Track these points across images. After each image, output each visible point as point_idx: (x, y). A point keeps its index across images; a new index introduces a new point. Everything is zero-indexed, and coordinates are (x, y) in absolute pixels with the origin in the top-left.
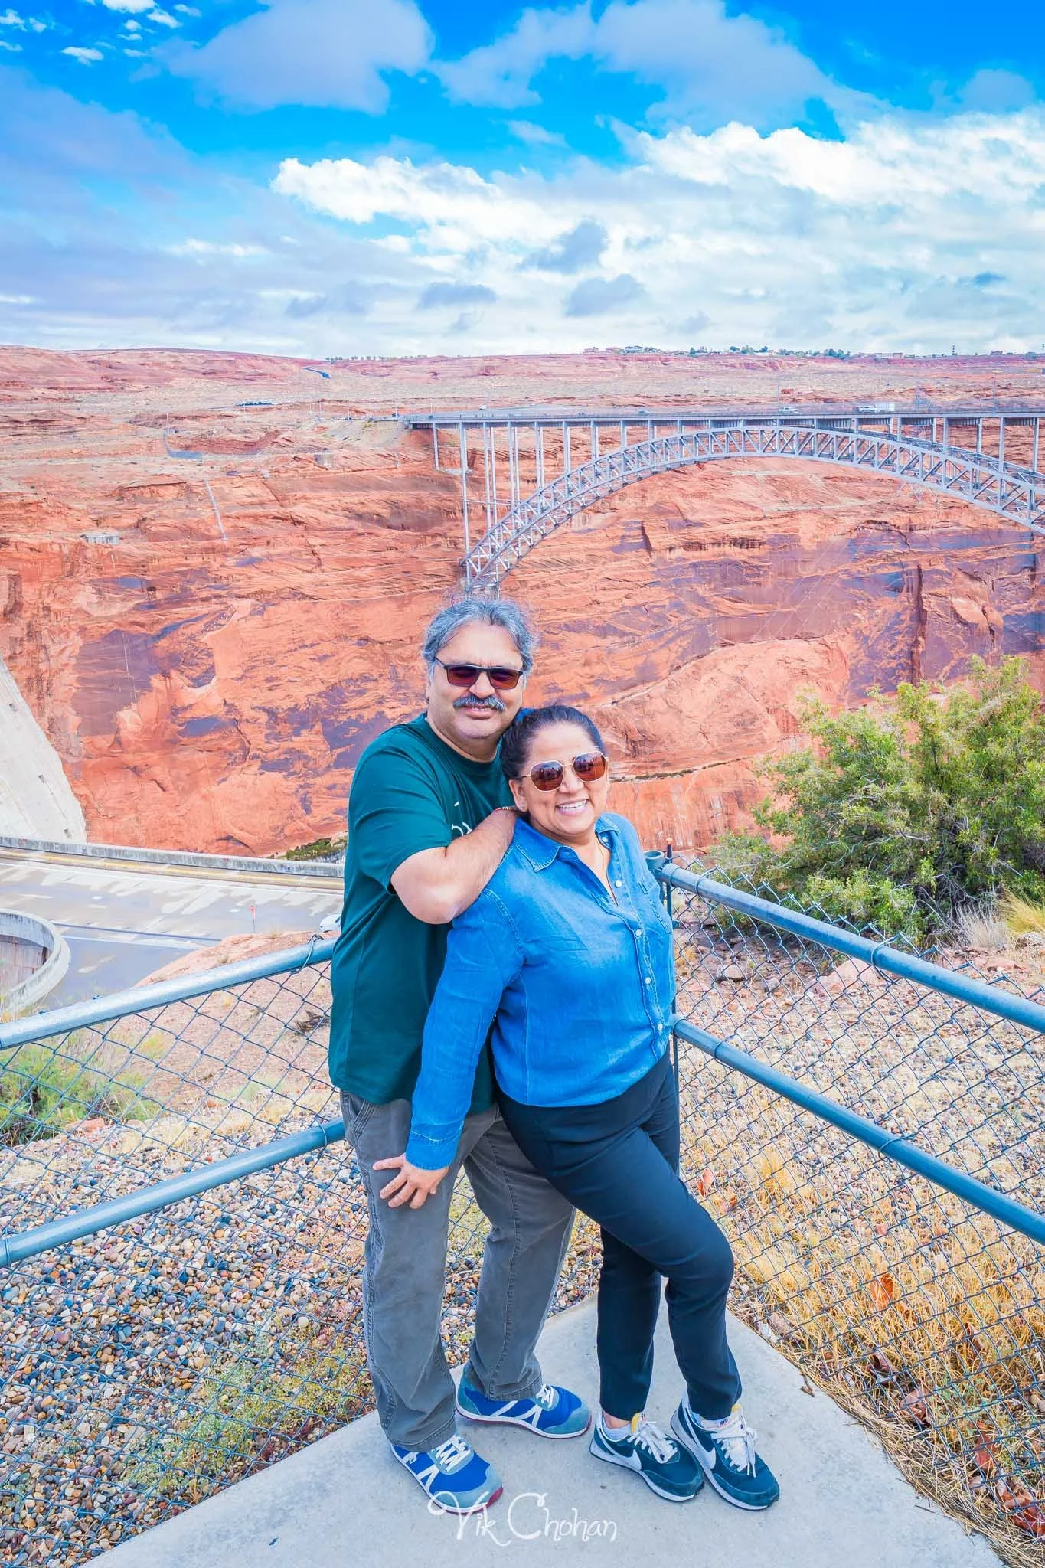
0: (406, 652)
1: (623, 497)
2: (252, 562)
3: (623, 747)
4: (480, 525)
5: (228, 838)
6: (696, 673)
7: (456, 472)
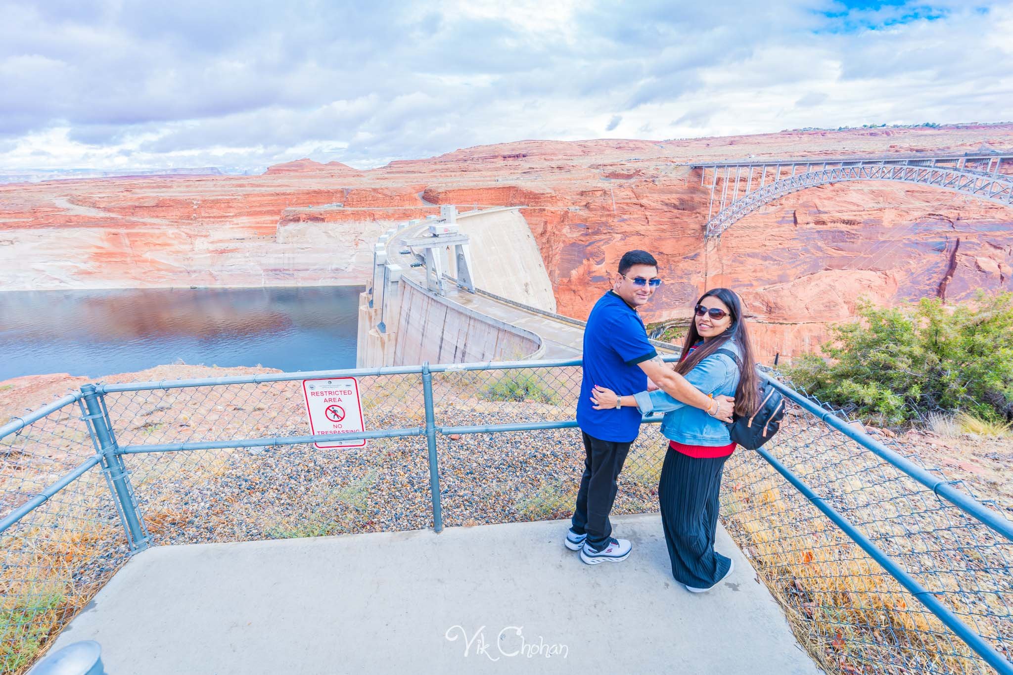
0: (676, 259)
1: (787, 199)
3: (765, 308)
4: (716, 209)
6: (809, 280)
7: (710, 187)
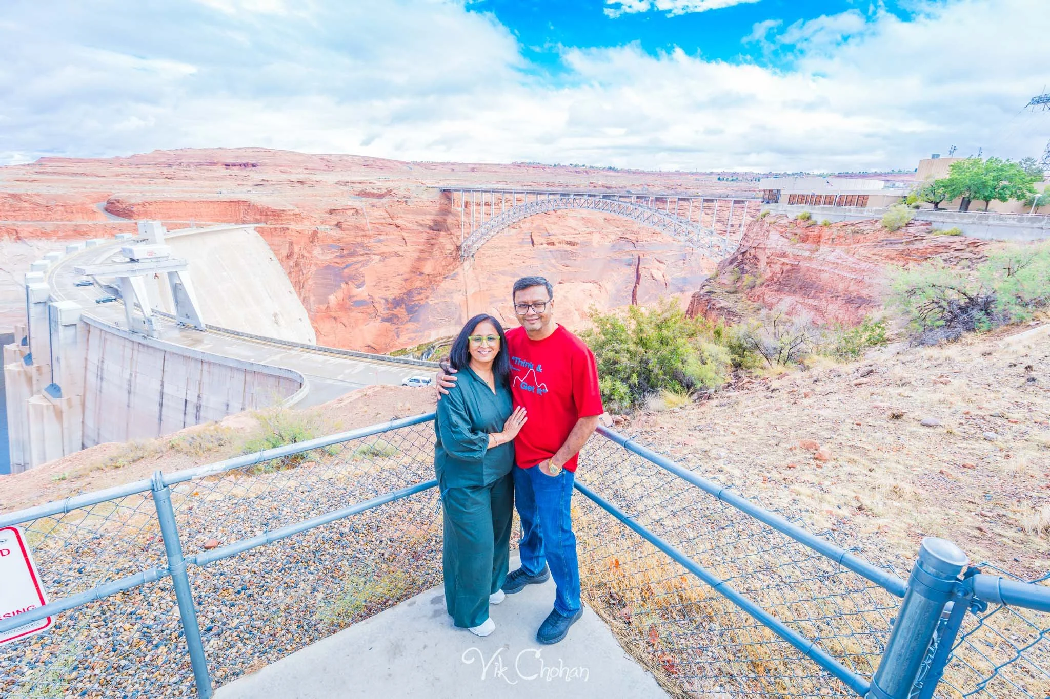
0: (437, 279)
1: (524, 222)
2: (380, 241)
4: (467, 231)
5: (369, 346)
7: (460, 209)
